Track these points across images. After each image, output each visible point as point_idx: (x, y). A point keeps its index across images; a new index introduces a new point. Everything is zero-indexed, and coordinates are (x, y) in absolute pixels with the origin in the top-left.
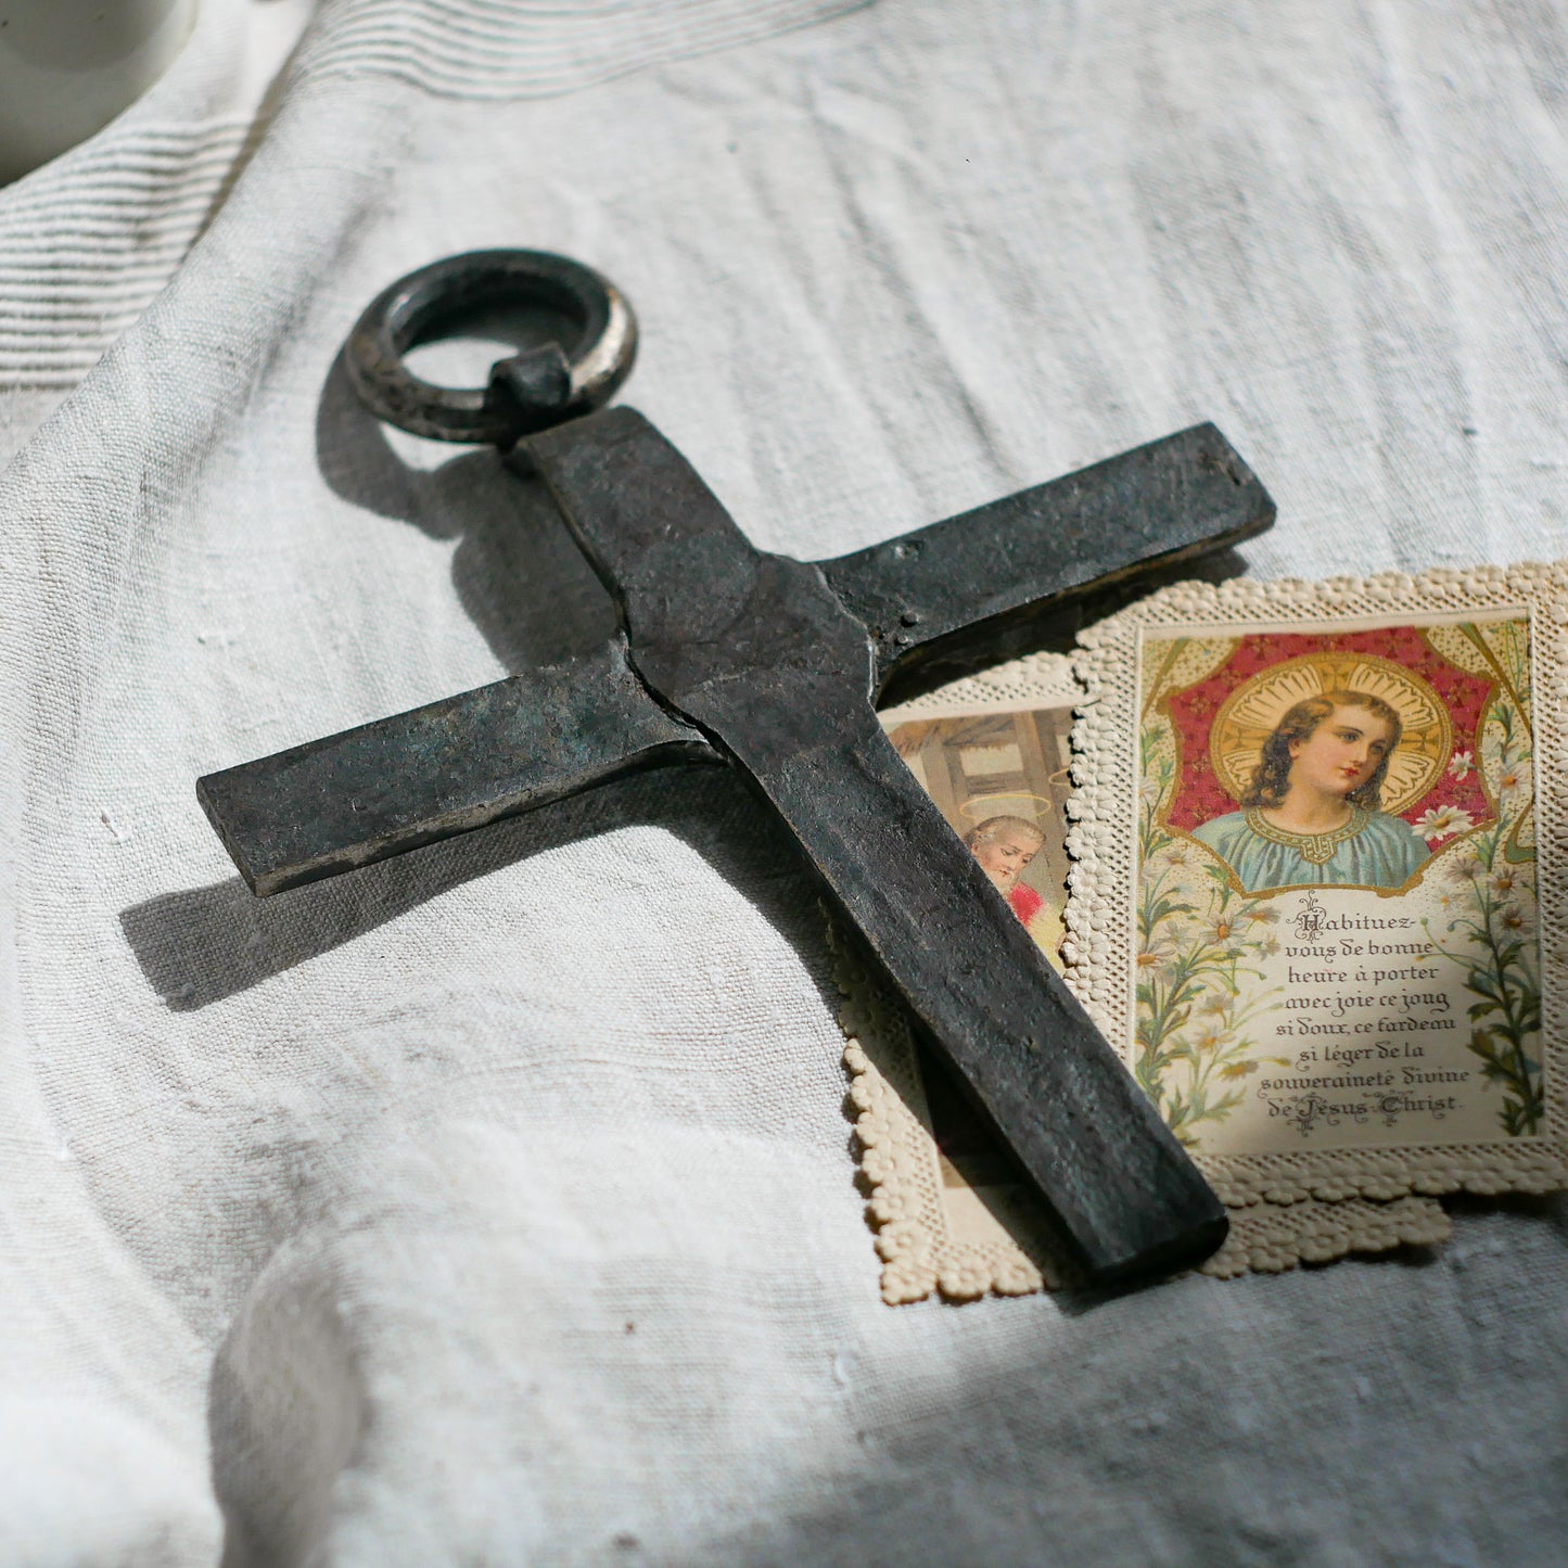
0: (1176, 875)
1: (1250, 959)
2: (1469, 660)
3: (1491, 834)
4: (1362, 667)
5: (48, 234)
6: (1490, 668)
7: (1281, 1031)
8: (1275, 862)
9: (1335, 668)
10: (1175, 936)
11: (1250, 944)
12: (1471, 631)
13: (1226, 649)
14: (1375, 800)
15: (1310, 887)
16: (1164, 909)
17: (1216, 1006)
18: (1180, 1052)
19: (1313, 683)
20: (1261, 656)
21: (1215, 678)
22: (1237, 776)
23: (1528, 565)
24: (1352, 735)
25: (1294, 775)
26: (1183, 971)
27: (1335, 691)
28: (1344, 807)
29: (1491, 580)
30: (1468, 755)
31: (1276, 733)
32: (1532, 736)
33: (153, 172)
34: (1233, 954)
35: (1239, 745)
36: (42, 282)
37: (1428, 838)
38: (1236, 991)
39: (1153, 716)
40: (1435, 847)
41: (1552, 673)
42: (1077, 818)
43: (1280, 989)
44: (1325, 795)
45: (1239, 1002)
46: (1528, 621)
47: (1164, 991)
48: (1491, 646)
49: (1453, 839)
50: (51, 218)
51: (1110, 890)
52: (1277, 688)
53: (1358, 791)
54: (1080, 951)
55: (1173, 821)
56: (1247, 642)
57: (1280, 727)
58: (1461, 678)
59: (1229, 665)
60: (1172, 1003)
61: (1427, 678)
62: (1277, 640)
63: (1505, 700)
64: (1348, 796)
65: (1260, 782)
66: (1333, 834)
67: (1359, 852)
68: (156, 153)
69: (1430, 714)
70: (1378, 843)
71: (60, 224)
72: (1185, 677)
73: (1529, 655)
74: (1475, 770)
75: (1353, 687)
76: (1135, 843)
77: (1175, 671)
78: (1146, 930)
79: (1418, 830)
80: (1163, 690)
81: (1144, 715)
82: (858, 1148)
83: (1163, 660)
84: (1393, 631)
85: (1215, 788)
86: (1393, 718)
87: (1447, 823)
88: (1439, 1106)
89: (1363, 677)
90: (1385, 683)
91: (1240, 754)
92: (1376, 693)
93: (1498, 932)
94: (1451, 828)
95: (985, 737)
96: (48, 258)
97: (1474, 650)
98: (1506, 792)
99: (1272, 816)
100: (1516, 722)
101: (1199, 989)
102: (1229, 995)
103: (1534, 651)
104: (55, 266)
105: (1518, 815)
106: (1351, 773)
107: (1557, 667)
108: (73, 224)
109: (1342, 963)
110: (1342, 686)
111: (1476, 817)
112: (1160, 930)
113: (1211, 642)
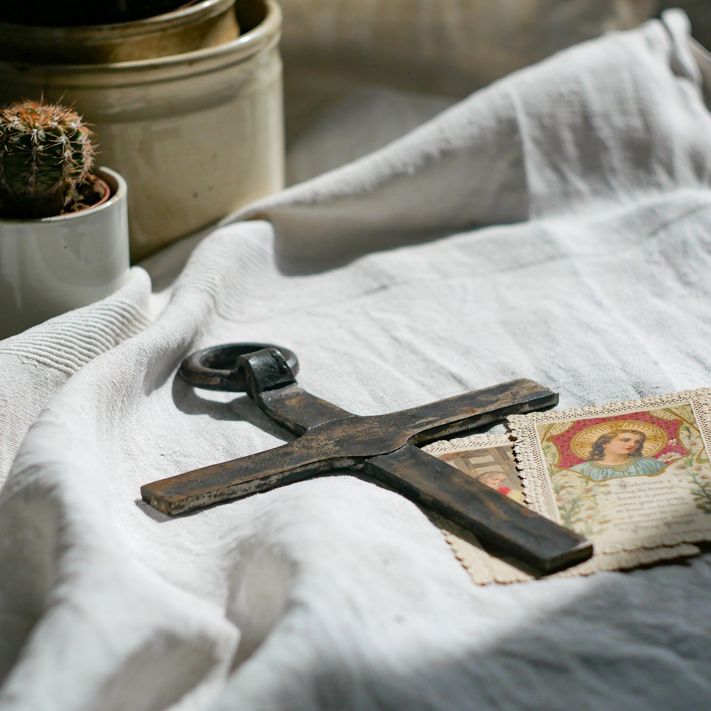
0: (565, 479)
1: (601, 496)
2: (668, 417)
3: (690, 457)
4: (626, 424)
5: (87, 326)
6: (677, 418)
7: (618, 512)
8: (604, 473)
9: (616, 425)
10: (569, 493)
11: (600, 493)
12: (668, 410)
13: (570, 424)
14: (640, 455)
15: (621, 477)
16: (563, 487)
17: (591, 508)
18: (580, 520)
19: (607, 429)
20: (585, 425)
21: (568, 431)
22: (584, 454)
23: (686, 391)
24: (627, 440)
25: (605, 452)
26: (574, 502)
27: (617, 430)
28: (628, 457)
29: (672, 397)
30: (675, 440)
31: (596, 443)
32: (699, 432)
33: (123, 316)
34: (594, 496)
35: (582, 447)
36: (85, 342)
37: (665, 461)
38: (597, 504)
39: (545, 443)
40: (668, 463)
41: (703, 416)
42: (522, 469)
43: (615, 502)
44: (620, 455)
45: (600, 507)
46: (690, 405)
47: (568, 507)
48: (676, 413)
49: (674, 460)
50: (88, 321)
51: (540, 485)
52: (593, 431)
53: (634, 453)
54: (532, 500)
55: (560, 467)
56: (578, 422)
57: (597, 441)
58: (667, 422)
59: (573, 428)
60: (573, 509)
61: (653, 423)
62: (590, 420)
63: (685, 424)
64: (629, 455)
65: (593, 454)
66: (626, 464)
67: (637, 467)
68: (124, 310)
69: (657, 432)
70: (645, 464)
71: (90, 323)
72: (555, 432)
73: (692, 413)
74: (679, 443)
75: (624, 428)
76: (547, 473)
77: (551, 431)
78: (557, 492)
79: (660, 460)
80: (548, 436)
81: (542, 442)
82: (454, 551)
83: (546, 429)
84: (636, 413)
85: (575, 458)
86: (642, 434)
87: (671, 457)
88: (688, 523)
89: (627, 426)
90: (636, 426)
91: (582, 449)
92: (633, 429)
93: (698, 479)
94: (673, 458)
95: (478, 455)
96: (88, 334)
97: (670, 414)
98: (692, 447)
99: (600, 462)
100: (692, 429)
101: (583, 505)
102: (594, 505)
103: (694, 412)
104: (90, 337)
105: (699, 452)
106: (629, 449)
107: (705, 415)
108: (96, 325)
109: (637, 494)
110: (619, 429)
111: (683, 454)
112: (562, 492)
113: (564, 423)
